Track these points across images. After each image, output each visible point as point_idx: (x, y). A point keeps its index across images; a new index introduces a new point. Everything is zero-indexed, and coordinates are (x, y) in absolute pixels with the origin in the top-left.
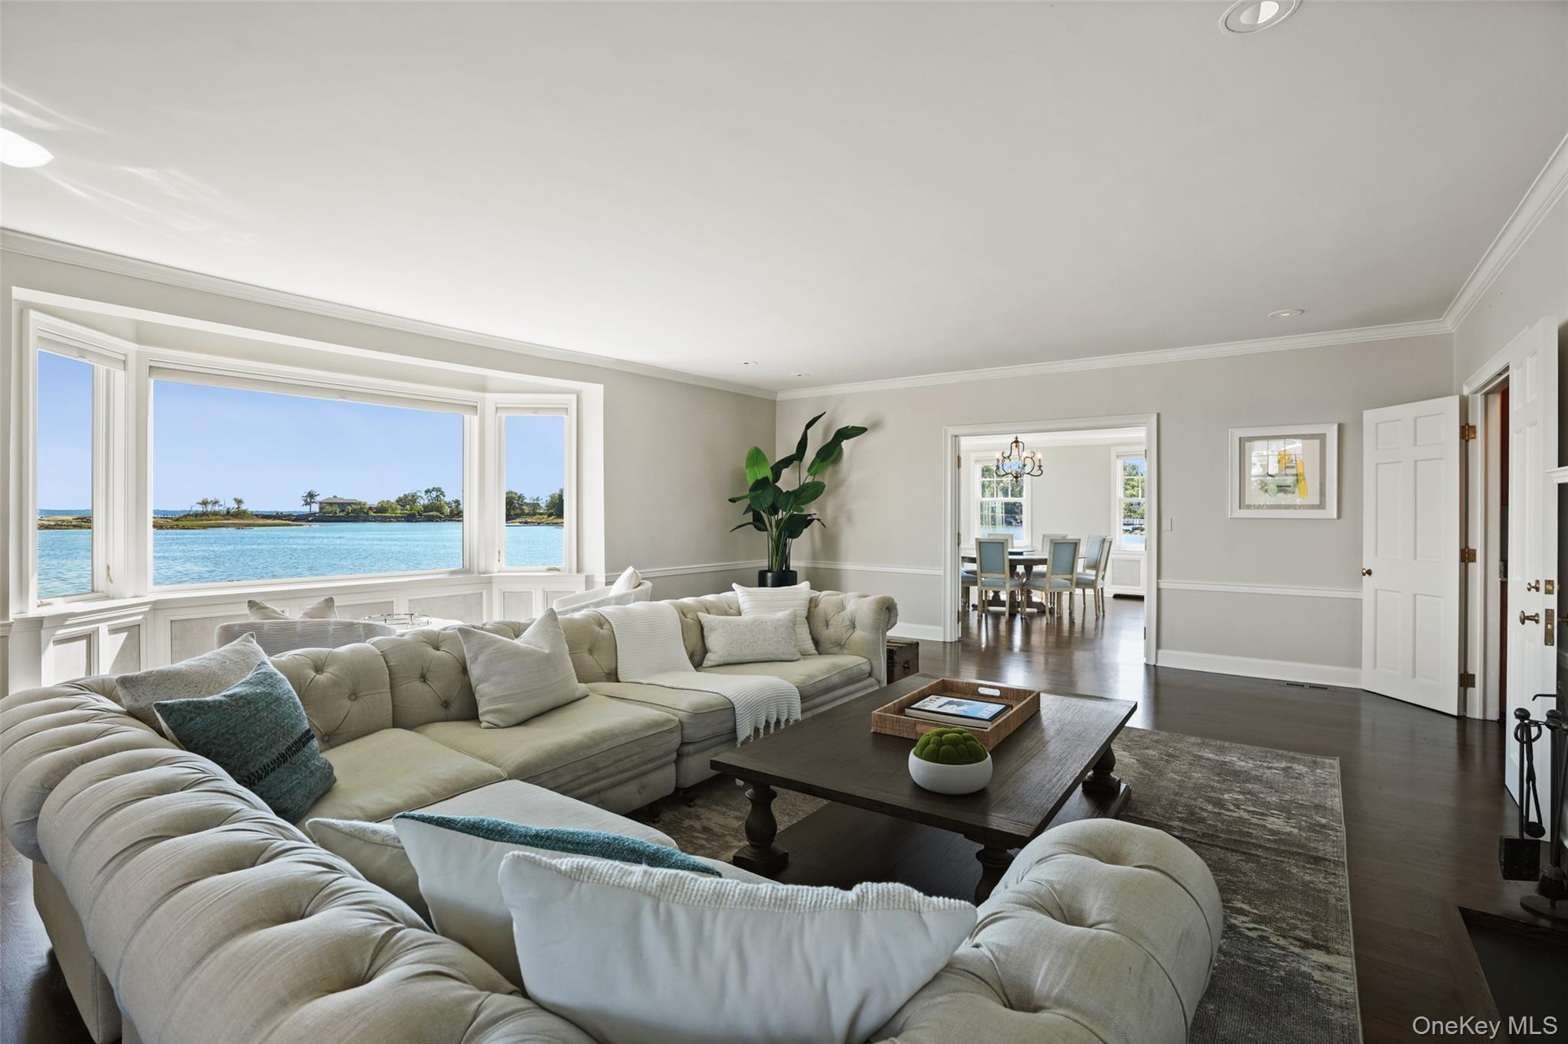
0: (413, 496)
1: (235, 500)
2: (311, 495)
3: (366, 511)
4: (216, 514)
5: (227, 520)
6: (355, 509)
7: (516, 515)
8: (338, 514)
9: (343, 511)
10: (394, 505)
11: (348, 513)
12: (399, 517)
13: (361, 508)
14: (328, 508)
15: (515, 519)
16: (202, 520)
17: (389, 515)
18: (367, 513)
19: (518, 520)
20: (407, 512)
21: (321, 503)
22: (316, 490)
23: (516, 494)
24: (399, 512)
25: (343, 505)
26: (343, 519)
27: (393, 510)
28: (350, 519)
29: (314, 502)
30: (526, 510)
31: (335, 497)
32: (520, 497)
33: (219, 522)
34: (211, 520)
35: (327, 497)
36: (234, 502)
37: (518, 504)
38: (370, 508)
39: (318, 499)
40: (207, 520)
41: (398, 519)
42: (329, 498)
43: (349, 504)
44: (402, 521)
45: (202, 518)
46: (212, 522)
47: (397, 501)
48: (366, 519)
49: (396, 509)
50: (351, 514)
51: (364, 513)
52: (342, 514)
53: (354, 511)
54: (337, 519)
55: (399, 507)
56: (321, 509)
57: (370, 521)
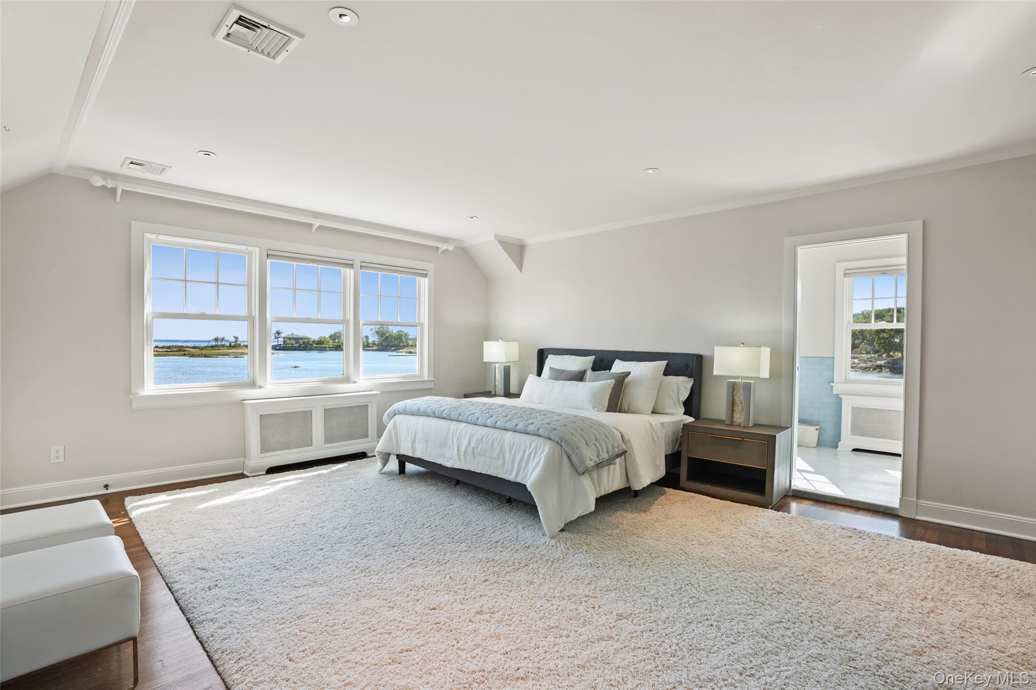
0: (339, 334)
1: (234, 337)
2: (278, 333)
3: (311, 343)
4: (223, 346)
5: (230, 350)
6: (304, 342)
7: (403, 346)
8: (295, 345)
9: (297, 343)
10: (328, 340)
11: (301, 345)
12: (331, 347)
13: (308, 341)
14: (289, 341)
15: (402, 349)
16: (215, 350)
17: (324, 346)
18: (312, 345)
19: (404, 350)
20: (336, 344)
21: (284, 338)
22: (281, 330)
23: (403, 332)
24: (331, 344)
25: (297, 339)
26: (297, 348)
27: (328, 342)
28: (301, 349)
29: (280, 337)
30: (410, 343)
31: (293, 334)
32: (406, 334)
33: (224, 351)
34: (220, 350)
35: (288, 334)
36: (233, 338)
37: (405, 339)
38: (314, 342)
39: (282, 335)
40: (218, 350)
41: (331, 349)
42: (289, 335)
43: (301, 339)
44: (333, 350)
45: (215, 348)
46: (221, 351)
47: (330, 337)
48: (311, 349)
49: (329, 342)
50: (302, 346)
51: (310, 344)
52: (297, 345)
53: (304, 343)
54: (294, 348)
55: (331, 341)
56: (284, 342)
57: (313, 350)
